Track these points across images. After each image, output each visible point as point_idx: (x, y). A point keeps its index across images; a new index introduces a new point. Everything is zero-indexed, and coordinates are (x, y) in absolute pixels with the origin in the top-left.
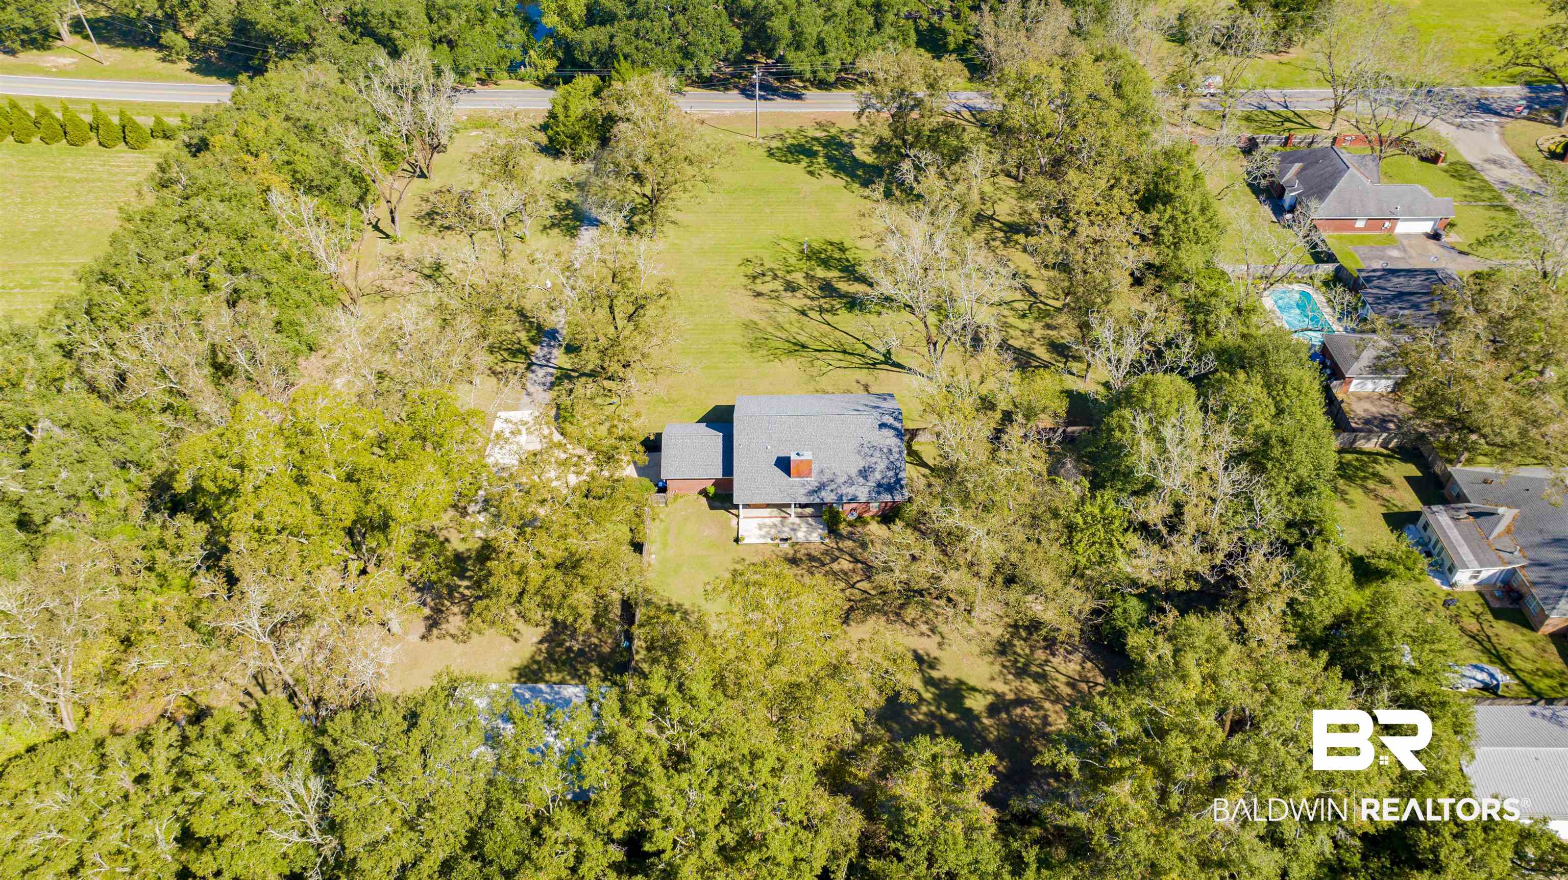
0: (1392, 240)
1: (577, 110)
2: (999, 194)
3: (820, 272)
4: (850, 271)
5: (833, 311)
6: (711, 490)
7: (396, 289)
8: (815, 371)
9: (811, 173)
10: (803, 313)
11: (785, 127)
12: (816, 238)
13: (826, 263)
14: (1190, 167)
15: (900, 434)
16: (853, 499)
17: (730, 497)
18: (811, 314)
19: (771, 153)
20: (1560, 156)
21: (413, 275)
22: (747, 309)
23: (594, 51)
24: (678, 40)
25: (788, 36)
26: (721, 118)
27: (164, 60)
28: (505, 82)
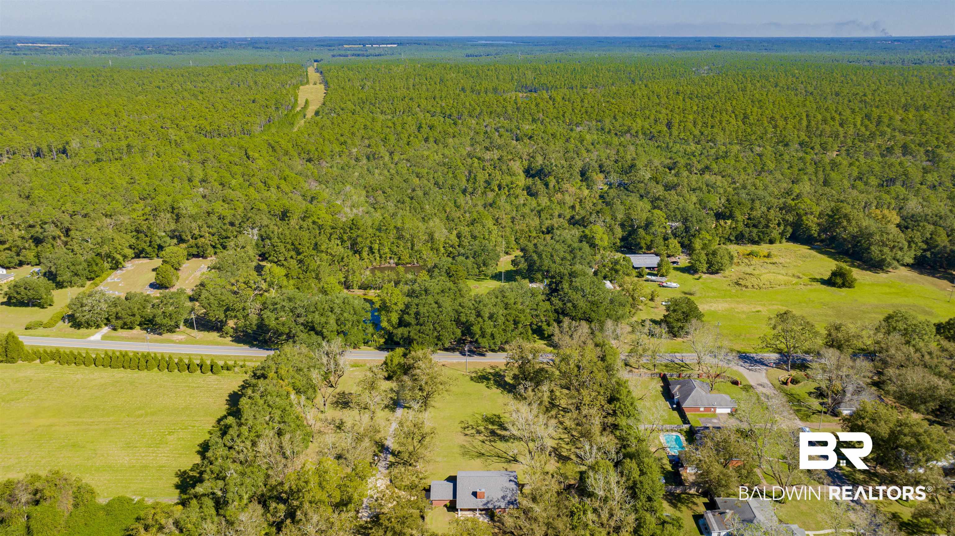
0: (715, 415)
1: (396, 361)
2: (562, 396)
3: (490, 427)
4: (502, 427)
5: (495, 441)
6: (448, 505)
7: (326, 431)
8: (487, 464)
9: (488, 387)
10: (483, 442)
11: (478, 368)
12: (489, 413)
13: (493, 423)
14: (626, 388)
15: (517, 485)
16: (500, 507)
17: (455, 507)
18: (486, 442)
19: (472, 379)
20: (785, 383)
21: (332, 426)
22: (461, 440)
23: (402, 338)
24: (436, 334)
25: (479, 332)
26: (452, 364)
27: (221, 336)
28: (363, 347)
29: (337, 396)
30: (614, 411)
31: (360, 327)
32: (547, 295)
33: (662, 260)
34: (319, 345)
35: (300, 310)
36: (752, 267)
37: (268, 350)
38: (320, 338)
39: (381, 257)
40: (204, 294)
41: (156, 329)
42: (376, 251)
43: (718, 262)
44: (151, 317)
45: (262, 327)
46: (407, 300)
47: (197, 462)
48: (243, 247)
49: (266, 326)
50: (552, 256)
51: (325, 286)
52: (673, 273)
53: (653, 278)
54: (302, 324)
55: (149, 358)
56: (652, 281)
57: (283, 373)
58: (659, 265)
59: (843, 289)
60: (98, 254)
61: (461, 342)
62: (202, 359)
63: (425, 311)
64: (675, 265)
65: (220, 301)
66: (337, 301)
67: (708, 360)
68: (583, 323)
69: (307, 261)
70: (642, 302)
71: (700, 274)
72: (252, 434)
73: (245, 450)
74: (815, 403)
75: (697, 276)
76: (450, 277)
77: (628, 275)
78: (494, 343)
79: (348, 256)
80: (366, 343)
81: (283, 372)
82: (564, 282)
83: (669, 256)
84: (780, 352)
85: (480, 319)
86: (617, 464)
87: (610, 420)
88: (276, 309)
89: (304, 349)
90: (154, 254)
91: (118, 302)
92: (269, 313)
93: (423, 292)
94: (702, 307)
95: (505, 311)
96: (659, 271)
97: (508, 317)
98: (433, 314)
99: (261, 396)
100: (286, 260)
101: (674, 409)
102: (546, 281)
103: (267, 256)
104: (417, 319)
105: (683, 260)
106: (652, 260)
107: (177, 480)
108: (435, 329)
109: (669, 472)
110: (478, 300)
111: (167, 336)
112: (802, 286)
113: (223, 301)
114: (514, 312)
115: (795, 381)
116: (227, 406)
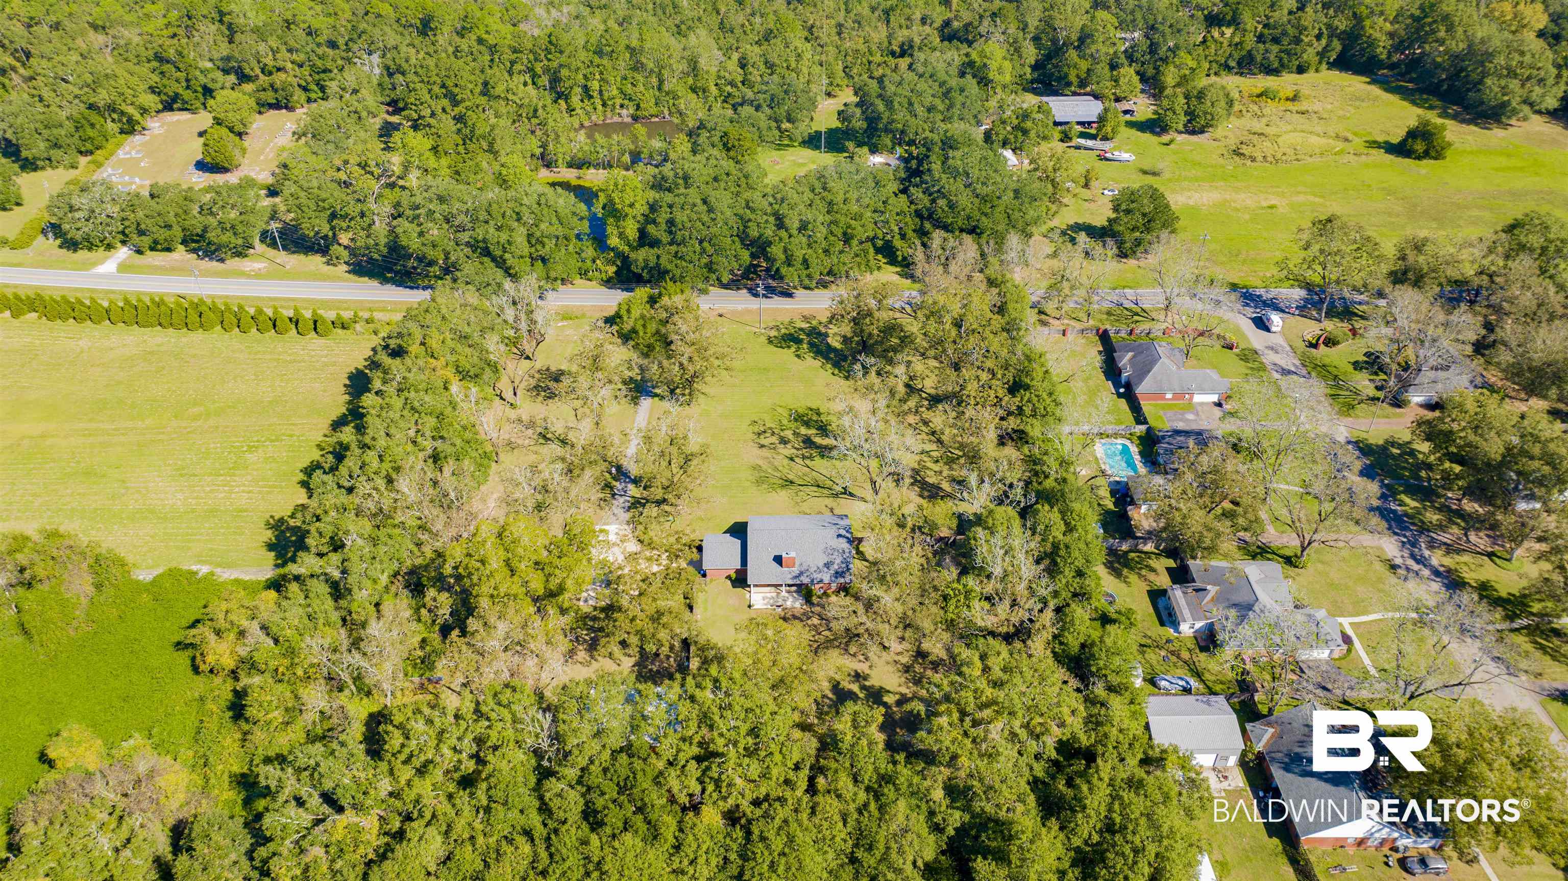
0: (1191, 407)
1: (636, 312)
3: (803, 430)
4: (823, 430)
5: (811, 458)
6: (734, 576)
7: (520, 442)
8: (798, 499)
9: (798, 356)
10: (792, 459)
11: (780, 319)
12: (801, 405)
13: (807, 424)
14: (1042, 365)
15: (850, 541)
16: (821, 581)
17: (745, 580)
18: (797, 460)
19: (770, 341)
20: (1315, 346)
21: (530, 432)
22: (754, 455)
23: (646, 266)
24: (705, 260)
25: (783, 257)
26: (734, 312)
27: (328, 263)
28: (578, 281)
29: (537, 376)
30: (1020, 408)
31: (571, 248)
32: (902, 181)
33: (1106, 110)
34: (499, 285)
35: (461, 219)
36: (1264, 121)
37: (411, 288)
38: (499, 273)
39: (604, 105)
40: (289, 188)
41: (213, 253)
42: (595, 94)
43: (1206, 113)
44: (199, 231)
45: (396, 249)
46: (652, 195)
47: (300, 502)
48: (355, 91)
49: (404, 248)
50: (911, 104)
51: (504, 172)
52: (1126, 133)
53: (1090, 143)
54: (468, 244)
55: (203, 308)
56: (1086, 149)
57: (434, 346)
58: (1102, 119)
59: (1425, 162)
60: (91, 107)
61: (750, 272)
62: (296, 310)
63: (685, 219)
64: (1128, 117)
65: (319, 200)
66: (525, 201)
67: (1183, 302)
68: (968, 239)
69: (472, 117)
70: (1068, 190)
71: (1172, 135)
72: (386, 466)
73: (374, 493)
74: (1364, 383)
75: (1166, 138)
76: (728, 150)
77: (1045, 138)
78: (809, 276)
79: (544, 107)
80: (583, 274)
81: (434, 343)
82: (933, 158)
83: (1118, 100)
84: (1308, 286)
85: (783, 234)
86: (1024, 513)
87: (1012, 423)
88: (418, 216)
89: (472, 298)
90: (198, 104)
91: (136, 202)
92: (407, 224)
93: (681, 181)
94: (1177, 200)
95: (828, 218)
96: (1099, 129)
97: (833, 227)
98: (699, 224)
99: (400, 390)
100: (433, 115)
101: (1120, 395)
102: (899, 151)
103: (401, 105)
104: (670, 232)
105: (1144, 108)
106: (1089, 109)
107: (269, 535)
108: (704, 251)
109: (1108, 512)
110: (779, 196)
111: (234, 263)
112: (1352, 157)
113: (324, 201)
114: (843, 219)
115: (1330, 342)
116: (347, 397)
